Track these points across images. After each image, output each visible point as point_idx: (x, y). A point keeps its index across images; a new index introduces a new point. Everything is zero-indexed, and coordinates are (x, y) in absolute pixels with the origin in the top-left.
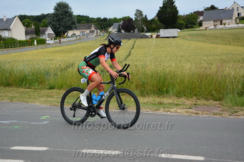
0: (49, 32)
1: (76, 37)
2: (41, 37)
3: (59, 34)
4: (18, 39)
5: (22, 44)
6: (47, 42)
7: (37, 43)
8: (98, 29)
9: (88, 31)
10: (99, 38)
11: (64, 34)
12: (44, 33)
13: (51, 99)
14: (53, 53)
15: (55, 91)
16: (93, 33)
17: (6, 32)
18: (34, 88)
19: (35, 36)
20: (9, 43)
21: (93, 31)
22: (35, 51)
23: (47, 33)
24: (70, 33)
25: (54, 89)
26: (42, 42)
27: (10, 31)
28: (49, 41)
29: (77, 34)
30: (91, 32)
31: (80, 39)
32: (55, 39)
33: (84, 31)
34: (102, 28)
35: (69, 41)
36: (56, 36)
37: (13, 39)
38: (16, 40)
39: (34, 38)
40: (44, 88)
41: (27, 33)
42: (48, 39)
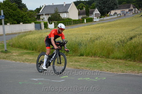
0: (96, 13)
1: (117, 15)
2: (90, 17)
3: (103, 13)
4: (73, 19)
5: (76, 22)
6: (94, 20)
7: (86, 21)
8: (136, 7)
9: (127, 10)
10: (136, 15)
11: (108, 13)
12: (92, 13)
13: (77, 64)
14: (94, 28)
15: (83, 57)
16: (131, 11)
17: (65, 14)
18: (69, 55)
19: (85, 16)
20: (66, 22)
21: (132, 10)
22: (83, 27)
23: (94, 13)
24: (113, 12)
25: (83, 56)
26: (90, 20)
27: (67, 13)
28: (96, 19)
29: (118, 13)
30: (129, 11)
31: (120, 17)
32: (100, 18)
33: (124, 10)
34: (140, 7)
35: (111, 19)
36: (101, 15)
37: (69, 19)
38: (72, 20)
39: (85, 18)
40: (77, 55)
41: (79, 14)
42: (95, 18)
